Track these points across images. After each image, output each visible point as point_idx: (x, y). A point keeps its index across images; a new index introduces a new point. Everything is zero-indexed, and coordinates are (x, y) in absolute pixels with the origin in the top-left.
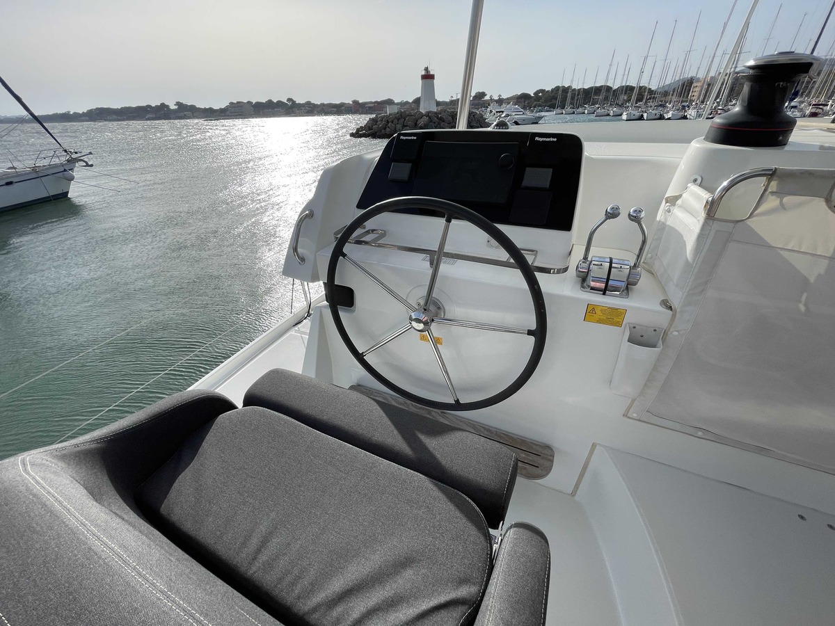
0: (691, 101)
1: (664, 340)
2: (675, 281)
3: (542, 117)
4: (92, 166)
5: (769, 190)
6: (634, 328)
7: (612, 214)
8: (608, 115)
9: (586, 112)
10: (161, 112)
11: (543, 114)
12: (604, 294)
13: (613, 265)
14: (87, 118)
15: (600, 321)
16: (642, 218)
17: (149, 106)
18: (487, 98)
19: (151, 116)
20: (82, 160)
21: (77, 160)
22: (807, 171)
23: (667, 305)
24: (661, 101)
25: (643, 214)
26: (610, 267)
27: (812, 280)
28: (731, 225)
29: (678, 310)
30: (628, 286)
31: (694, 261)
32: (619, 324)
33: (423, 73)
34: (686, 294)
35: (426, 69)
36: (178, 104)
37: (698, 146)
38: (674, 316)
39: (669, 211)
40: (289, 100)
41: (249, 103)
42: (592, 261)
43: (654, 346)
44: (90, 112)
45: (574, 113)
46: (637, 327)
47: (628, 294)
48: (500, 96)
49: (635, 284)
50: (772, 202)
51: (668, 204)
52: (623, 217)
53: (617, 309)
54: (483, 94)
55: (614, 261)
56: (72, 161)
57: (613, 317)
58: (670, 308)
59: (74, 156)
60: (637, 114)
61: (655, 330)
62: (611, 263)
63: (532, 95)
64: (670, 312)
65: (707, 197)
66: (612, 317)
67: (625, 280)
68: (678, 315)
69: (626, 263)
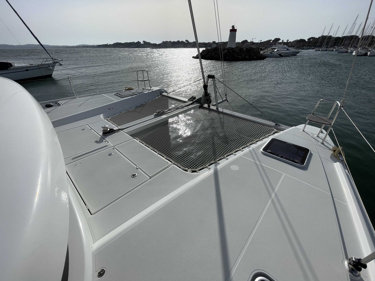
3: (299, 52)
4: (62, 65)
8: (347, 52)
9: (334, 50)
10: (137, 45)
11: (300, 50)
14: (113, 46)
17: (134, 42)
18: (280, 41)
19: (134, 46)
20: (58, 63)
21: (57, 62)
33: (231, 28)
35: (233, 27)
36: (144, 41)
40: (187, 41)
41: (170, 42)
44: (114, 44)
45: (326, 50)
48: (288, 40)
54: (279, 39)
56: (55, 63)
59: (55, 61)
60: (363, 52)
63: (307, 40)
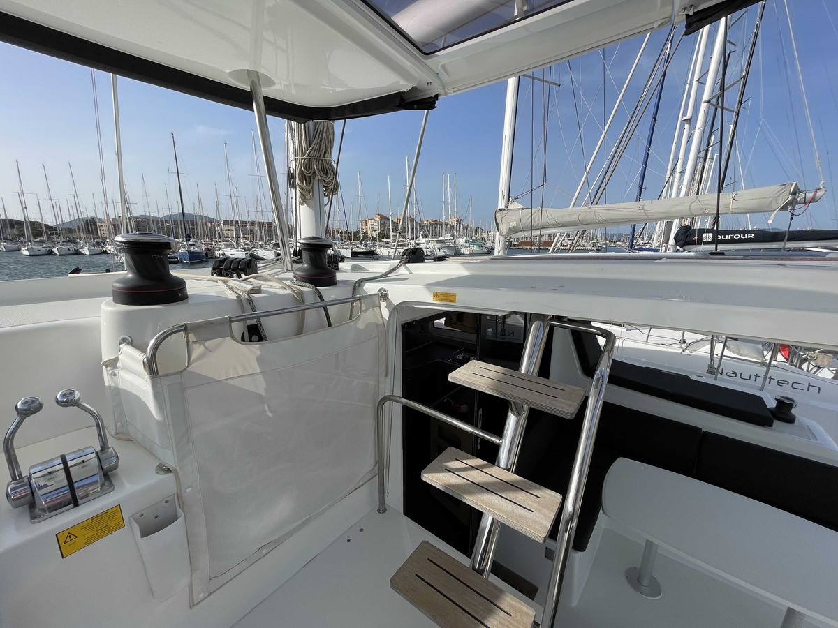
0: (104, 239)
1: (182, 505)
2: (157, 442)
5: (191, 341)
6: (142, 515)
7: (31, 409)
12: (76, 505)
13: (70, 464)
15: (89, 541)
16: (79, 399)
22: (208, 322)
23: (164, 469)
24: (69, 238)
25: (77, 395)
26: (67, 469)
27: (263, 394)
28: (178, 376)
29: (177, 469)
30: (108, 476)
31: (164, 418)
32: (120, 525)
34: (175, 450)
37: (109, 309)
38: (177, 476)
39: (115, 375)
42: (30, 476)
43: (175, 518)
46: (143, 512)
47: (111, 485)
49: (116, 467)
50: (198, 350)
51: (108, 368)
52: (50, 408)
53: (106, 512)
55: (68, 458)
57: (106, 523)
58: (169, 471)
61: (167, 502)
62: (64, 462)
64: (171, 475)
65: (142, 358)
66: (106, 525)
67: (97, 470)
68: (180, 473)
69: (88, 451)
